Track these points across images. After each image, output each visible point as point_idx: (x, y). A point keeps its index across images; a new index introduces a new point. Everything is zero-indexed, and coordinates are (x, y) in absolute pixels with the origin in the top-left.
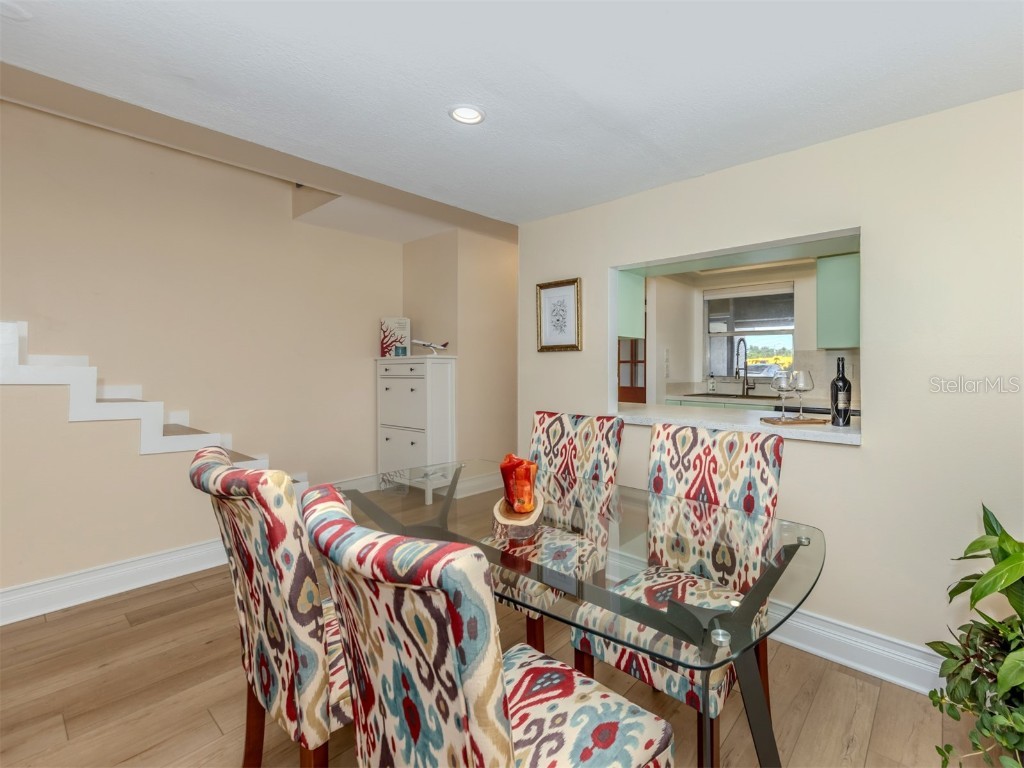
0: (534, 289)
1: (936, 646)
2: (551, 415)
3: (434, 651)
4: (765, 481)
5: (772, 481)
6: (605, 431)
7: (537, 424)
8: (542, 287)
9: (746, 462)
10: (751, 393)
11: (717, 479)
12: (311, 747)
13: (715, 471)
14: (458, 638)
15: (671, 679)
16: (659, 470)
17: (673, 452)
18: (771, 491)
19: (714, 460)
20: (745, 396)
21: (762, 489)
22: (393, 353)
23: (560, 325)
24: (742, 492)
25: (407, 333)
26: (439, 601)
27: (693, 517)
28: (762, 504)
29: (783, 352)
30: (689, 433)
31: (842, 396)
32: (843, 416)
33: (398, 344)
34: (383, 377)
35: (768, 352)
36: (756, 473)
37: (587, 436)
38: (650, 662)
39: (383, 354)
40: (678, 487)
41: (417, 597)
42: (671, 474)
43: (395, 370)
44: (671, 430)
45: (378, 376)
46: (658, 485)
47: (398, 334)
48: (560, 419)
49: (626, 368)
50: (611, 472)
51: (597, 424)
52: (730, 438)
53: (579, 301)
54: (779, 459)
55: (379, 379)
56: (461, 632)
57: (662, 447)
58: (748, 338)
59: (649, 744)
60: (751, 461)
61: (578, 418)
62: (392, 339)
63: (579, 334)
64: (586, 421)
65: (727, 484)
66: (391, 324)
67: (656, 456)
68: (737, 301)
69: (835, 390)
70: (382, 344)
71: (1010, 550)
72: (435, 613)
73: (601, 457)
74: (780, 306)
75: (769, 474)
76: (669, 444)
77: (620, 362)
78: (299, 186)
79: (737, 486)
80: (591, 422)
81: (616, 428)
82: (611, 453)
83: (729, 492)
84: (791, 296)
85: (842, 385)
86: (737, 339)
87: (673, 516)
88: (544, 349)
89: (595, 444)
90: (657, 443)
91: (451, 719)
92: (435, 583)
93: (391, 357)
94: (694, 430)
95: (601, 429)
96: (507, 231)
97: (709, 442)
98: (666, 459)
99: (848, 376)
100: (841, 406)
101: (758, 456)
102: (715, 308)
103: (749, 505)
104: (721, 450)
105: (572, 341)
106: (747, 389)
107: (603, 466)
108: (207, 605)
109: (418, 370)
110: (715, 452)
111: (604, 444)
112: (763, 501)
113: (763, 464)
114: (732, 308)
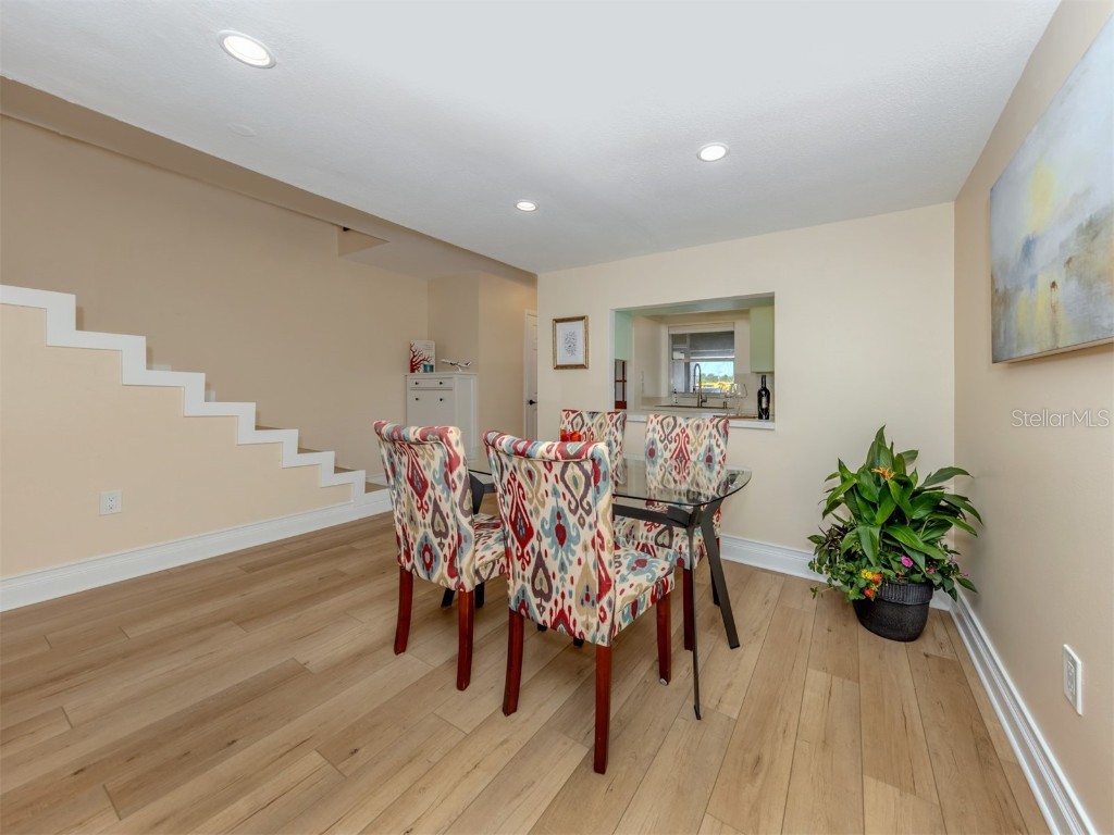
0: (551, 322)
1: (813, 538)
2: (574, 412)
3: (581, 492)
4: (718, 446)
5: (722, 446)
6: (614, 421)
7: (564, 418)
8: (557, 321)
9: (707, 435)
10: (704, 404)
11: (689, 447)
12: (467, 591)
13: (688, 443)
14: (596, 481)
15: (668, 553)
16: (653, 443)
17: (661, 432)
18: (722, 452)
19: (687, 436)
20: (699, 407)
21: (717, 451)
22: (422, 369)
23: (571, 349)
24: (705, 453)
25: (432, 354)
26: (588, 466)
27: (674, 473)
28: (717, 460)
29: (725, 378)
30: (671, 420)
31: (764, 400)
32: (764, 414)
33: (426, 363)
34: (413, 389)
35: (713, 378)
36: (713, 442)
37: (601, 425)
38: (655, 547)
39: (413, 371)
40: (665, 454)
41: (575, 466)
42: (660, 446)
43: (423, 384)
44: (660, 418)
45: (408, 389)
46: (652, 453)
47: (426, 354)
48: (580, 415)
49: (620, 385)
50: (619, 448)
51: (608, 417)
52: (697, 422)
53: (586, 332)
54: (727, 433)
55: (408, 391)
56: (599, 477)
57: (654, 430)
58: (702, 364)
59: (663, 569)
60: (710, 435)
61: (593, 414)
62: (421, 358)
63: (586, 357)
64: (599, 415)
65: (696, 450)
66: (419, 345)
67: (650, 435)
68: (693, 336)
69: (760, 396)
70: (412, 362)
71: (847, 477)
72: (585, 472)
73: (612, 438)
74: (724, 340)
75: (721, 442)
76: (658, 427)
77: (616, 381)
78: (345, 229)
79: (702, 450)
80: (603, 415)
81: (622, 419)
82: (619, 436)
83: (696, 454)
84: (732, 333)
85: (765, 393)
86: (692, 365)
87: (661, 474)
88: (558, 367)
89: (607, 430)
90: (650, 426)
91: (587, 526)
92: (589, 456)
93: (420, 373)
94: (674, 418)
95: (612, 418)
96: (529, 279)
97: (684, 425)
98: (657, 437)
99: (768, 387)
100: (764, 406)
101: (714, 432)
102: (677, 340)
103: (709, 460)
104: (692, 429)
105: (581, 361)
106: (702, 401)
107: (614, 444)
108: (304, 558)
109: (447, 384)
110: (688, 431)
111: (614, 429)
112: (717, 458)
113: (717, 436)
114: (688, 340)
